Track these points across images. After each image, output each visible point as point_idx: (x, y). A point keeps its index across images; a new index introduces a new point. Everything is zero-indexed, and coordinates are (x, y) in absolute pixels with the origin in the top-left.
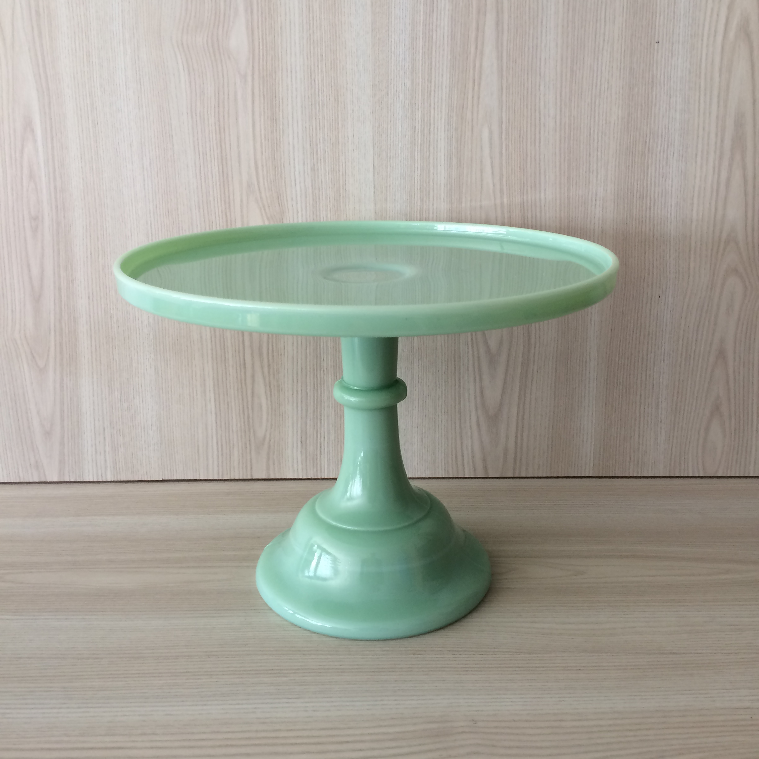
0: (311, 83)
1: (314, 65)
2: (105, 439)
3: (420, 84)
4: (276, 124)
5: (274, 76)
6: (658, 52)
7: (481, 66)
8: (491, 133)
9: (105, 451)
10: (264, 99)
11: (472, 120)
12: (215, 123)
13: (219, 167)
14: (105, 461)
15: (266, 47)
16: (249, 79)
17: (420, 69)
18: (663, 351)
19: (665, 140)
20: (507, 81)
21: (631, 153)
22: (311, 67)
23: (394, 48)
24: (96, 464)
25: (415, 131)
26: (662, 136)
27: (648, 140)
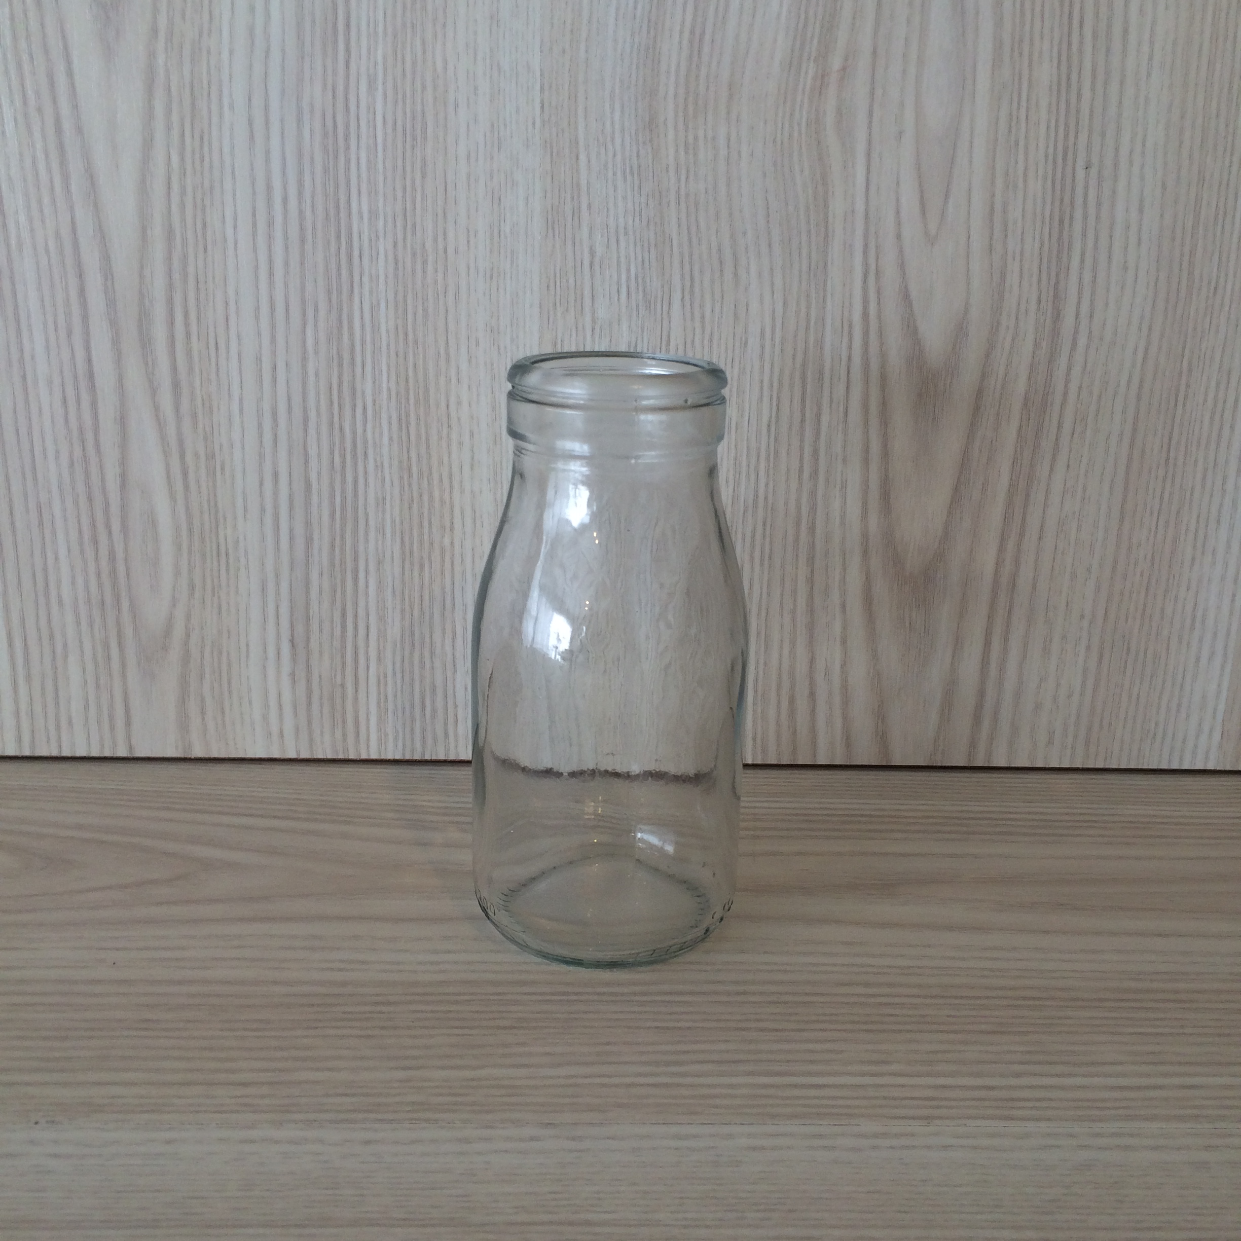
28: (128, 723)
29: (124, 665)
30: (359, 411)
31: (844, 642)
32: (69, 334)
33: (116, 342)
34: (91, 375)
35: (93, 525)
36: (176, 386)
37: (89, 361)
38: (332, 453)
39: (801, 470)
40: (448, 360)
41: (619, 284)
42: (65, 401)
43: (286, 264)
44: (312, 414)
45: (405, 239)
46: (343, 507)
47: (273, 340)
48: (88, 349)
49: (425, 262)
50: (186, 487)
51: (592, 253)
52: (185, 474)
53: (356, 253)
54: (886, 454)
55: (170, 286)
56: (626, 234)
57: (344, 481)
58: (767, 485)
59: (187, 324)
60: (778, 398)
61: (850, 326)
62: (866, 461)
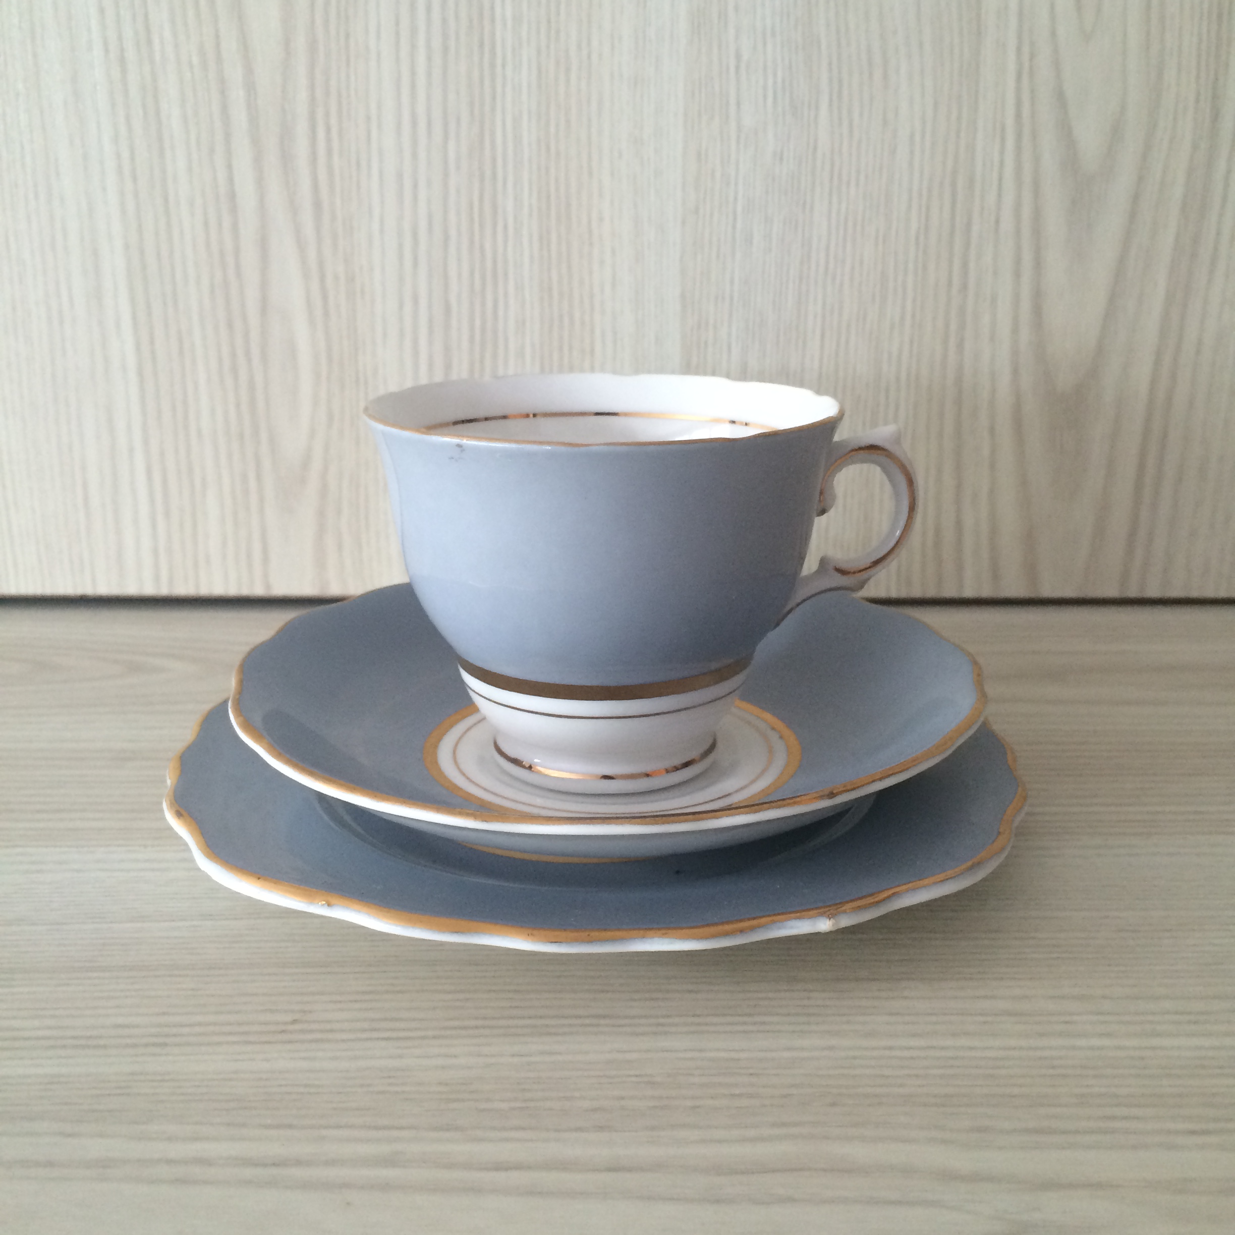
28: (266, 560)
29: (262, 500)
30: (500, 228)
31: (992, 466)
32: (212, 151)
33: (258, 160)
34: (232, 196)
35: (233, 355)
36: (317, 205)
37: (231, 180)
38: (472, 274)
39: (950, 284)
40: (590, 174)
41: (765, 88)
42: (206, 224)
43: (429, 74)
44: (453, 233)
45: (548, 47)
46: (483, 330)
47: (415, 155)
48: (229, 167)
49: (568, 70)
50: (326, 314)
51: (738, 57)
52: (325, 298)
53: (499, 62)
54: (1038, 264)
55: (313, 100)
56: (773, 34)
57: (483, 304)
58: (914, 301)
59: (329, 140)
60: (928, 209)
61: (1003, 130)
62: (1017, 274)
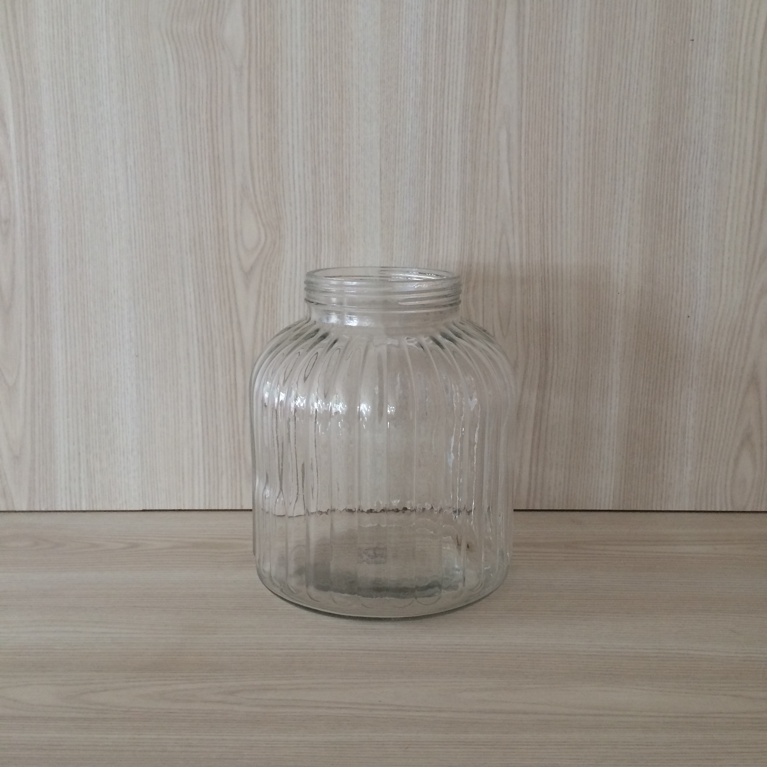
0: (314, 78)
1: (317, 58)
2: (80, 465)
3: (433, 82)
4: (274, 122)
5: (272, 70)
6: (692, 51)
7: (499, 63)
8: (509, 135)
9: (80, 478)
10: (261, 94)
11: (489, 122)
12: (207, 120)
13: (210, 168)
14: (80, 489)
15: (265, 38)
16: (245, 72)
17: (433, 64)
18: (691, 375)
19: (698, 147)
20: (528, 80)
21: (661, 161)
22: (313, 60)
23: (405, 41)
24: (70, 492)
25: (426, 133)
26: (695, 142)
27: (679, 147)
